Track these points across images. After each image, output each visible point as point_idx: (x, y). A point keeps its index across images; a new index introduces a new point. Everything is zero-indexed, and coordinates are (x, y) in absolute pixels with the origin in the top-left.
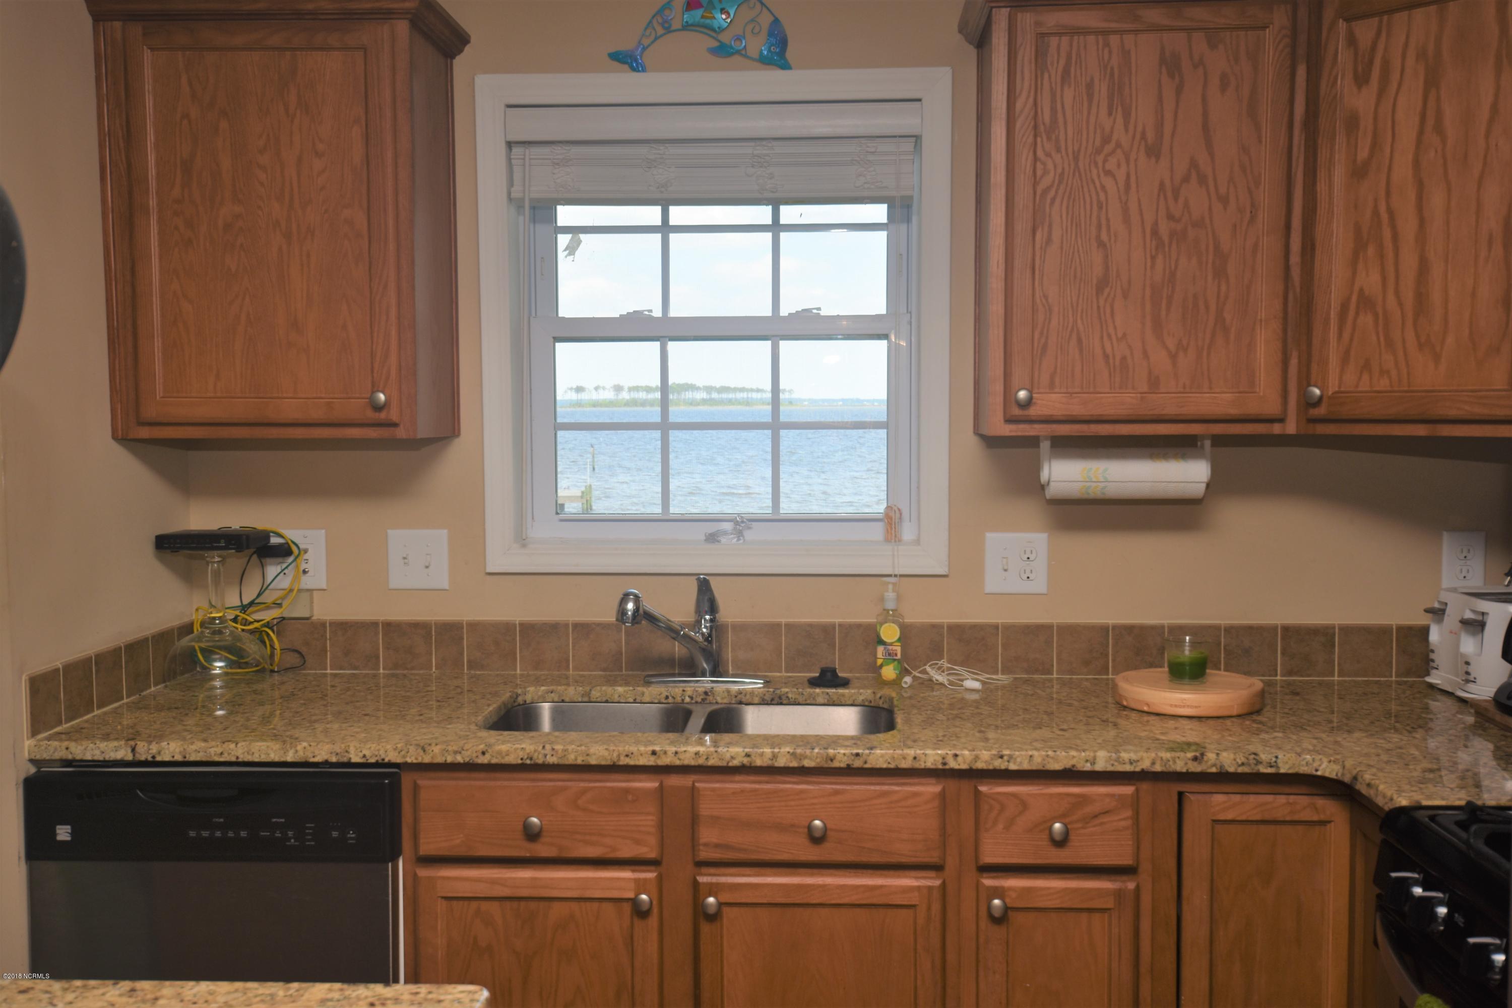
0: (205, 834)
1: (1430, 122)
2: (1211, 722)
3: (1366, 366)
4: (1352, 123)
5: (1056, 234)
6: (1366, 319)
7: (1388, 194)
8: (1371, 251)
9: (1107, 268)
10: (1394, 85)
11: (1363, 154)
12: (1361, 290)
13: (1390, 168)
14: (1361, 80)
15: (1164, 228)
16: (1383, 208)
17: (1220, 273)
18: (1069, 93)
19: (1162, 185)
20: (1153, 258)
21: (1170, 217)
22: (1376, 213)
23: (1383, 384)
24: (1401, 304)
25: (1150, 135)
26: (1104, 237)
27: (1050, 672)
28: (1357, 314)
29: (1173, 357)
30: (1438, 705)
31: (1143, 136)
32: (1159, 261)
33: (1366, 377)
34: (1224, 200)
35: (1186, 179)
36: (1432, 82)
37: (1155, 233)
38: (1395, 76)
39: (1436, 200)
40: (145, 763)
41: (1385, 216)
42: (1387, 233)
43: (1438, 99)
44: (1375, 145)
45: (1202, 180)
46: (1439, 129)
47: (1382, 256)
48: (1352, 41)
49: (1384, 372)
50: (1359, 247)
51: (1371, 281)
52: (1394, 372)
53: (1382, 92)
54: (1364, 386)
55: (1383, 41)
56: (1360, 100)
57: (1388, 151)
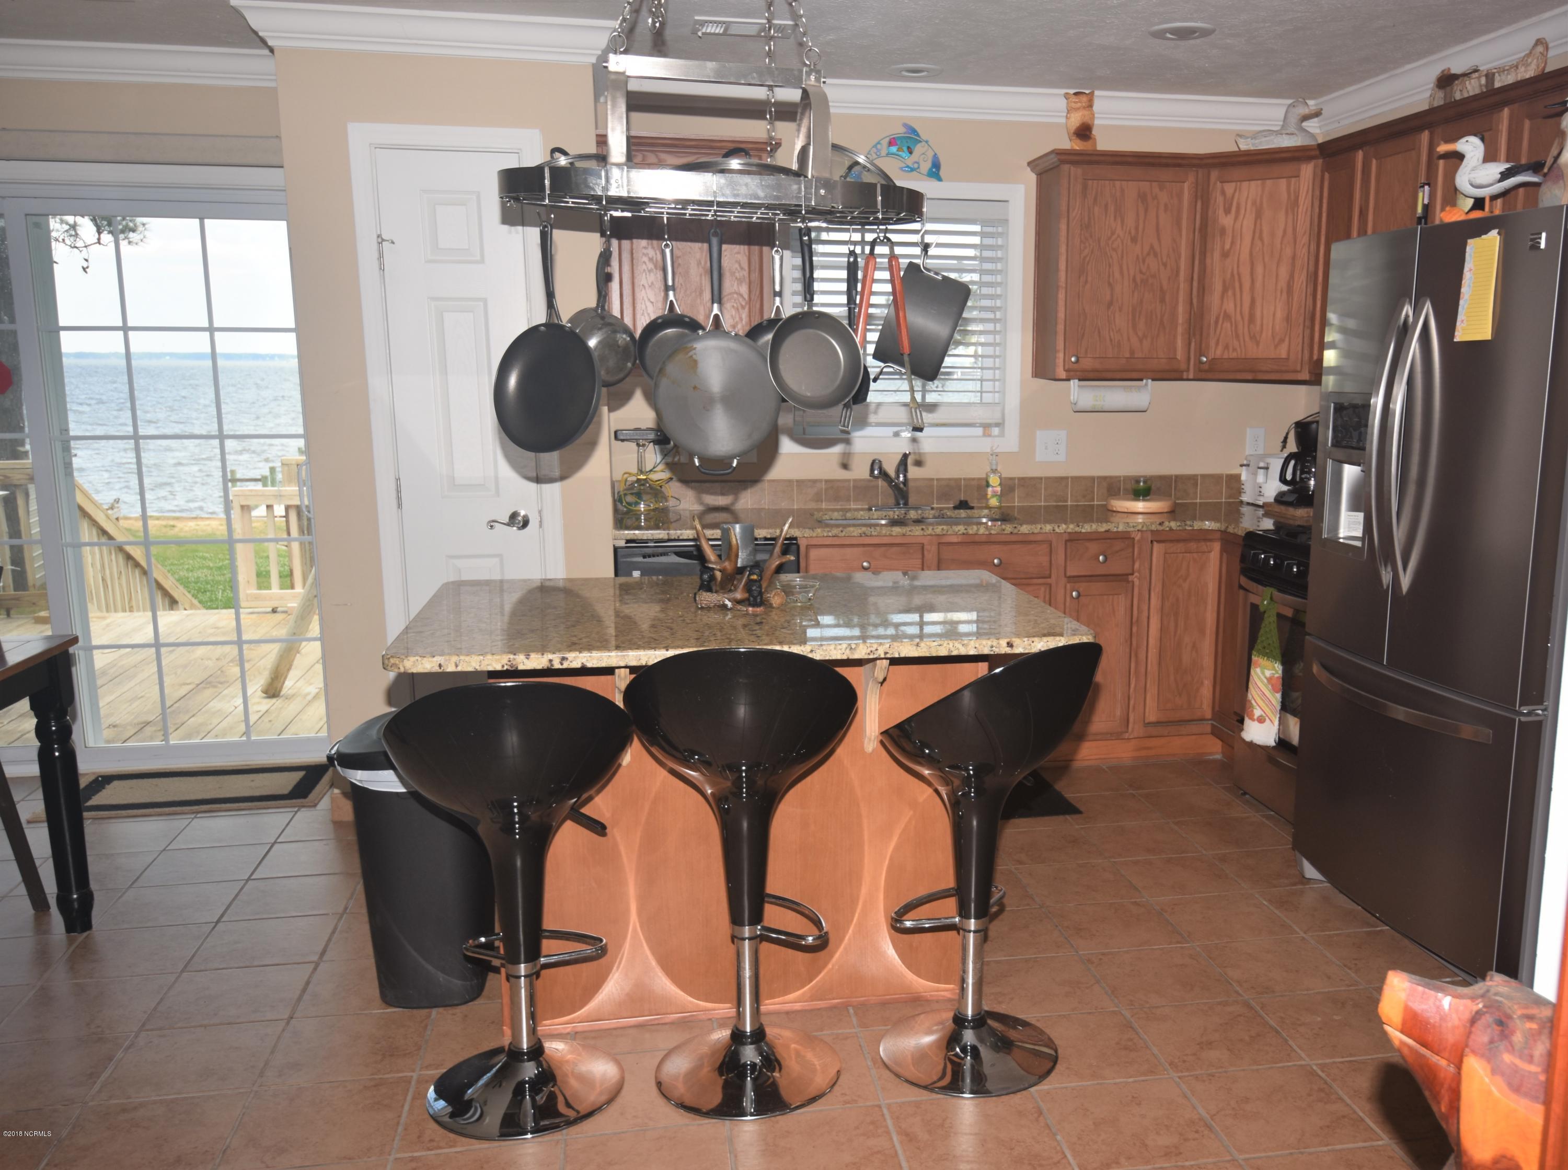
1: (1257, 235)
2: (1157, 515)
3: (1226, 347)
4: (1223, 231)
5: (1090, 279)
6: (1227, 325)
7: (1238, 267)
8: (1230, 293)
9: (1112, 295)
10: (1241, 216)
11: (1227, 246)
12: (1225, 311)
13: (1239, 255)
14: (1227, 211)
15: (1138, 278)
16: (1235, 272)
17: (1163, 300)
18: (1096, 209)
19: (1138, 257)
20: (1133, 292)
21: (1141, 272)
22: (1232, 275)
23: (1234, 355)
24: (1242, 318)
25: (1133, 232)
26: (1111, 280)
27: (1066, 501)
28: (1223, 323)
29: (1141, 341)
30: (1245, 509)
31: (1130, 233)
32: (1136, 294)
33: (1226, 352)
34: (1165, 265)
35: (1148, 254)
36: (1259, 216)
37: (1134, 280)
38: (1242, 211)
39: (1259, 270)
40: (675, 540)
41: (1236, 277)
42: (1237, 285)
43: (1261, 225)
44: (1233, 243)
45: (1156, 255)
46: (1261, 239)
47: (1234, 295)
48: (1223, 193)
49: (1234, 350)
50: (1225, 290)
51: (1229, 306)
52: (1239, 350)
53: (1236, 218)
54: (1226, 356)
55: (1237, 194)
56: (1227, 221)
57: (1238, 246)
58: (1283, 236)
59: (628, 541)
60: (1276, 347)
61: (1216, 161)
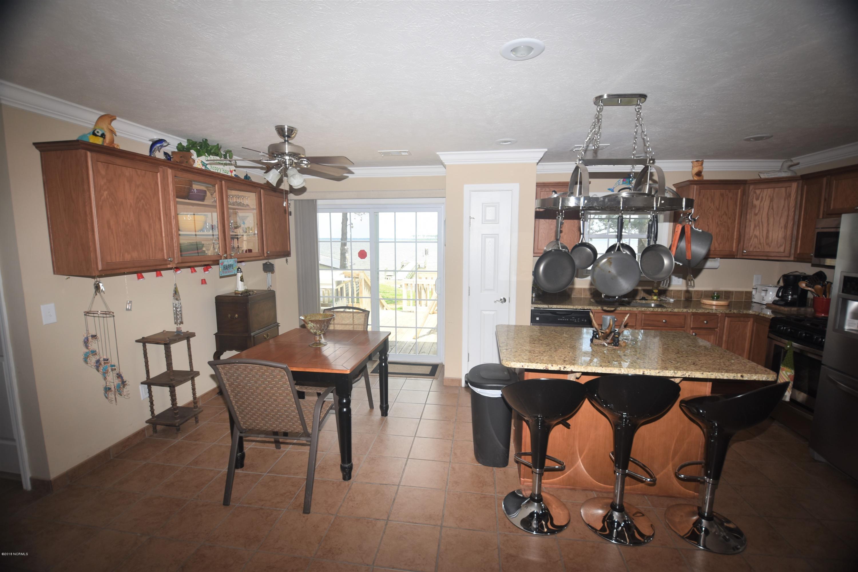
0: (561, 319)
1: (771, 207)
3: (755, 247)
4: (755, 206)
5: (700, 223)
6: (756, 240)
7: (761, 219)
8: (757, 228)
9: (708, 229)
11: (757, 212)
12: (755, 235)
13: (762, 215)
14: (757, 199)
15: (719, 223)
17: (728, 230)
18: (704, 200)
19: (719, 216)
20: (717, 228)
21: (720, 221)
22: (759, 222)
23: (759, 250)
24: (763, 237)
25: (718, 207)
26: (708, 224)
27: (681, 298)
28: (754, 239)
29: (719, 245)
30: (753, 304)
31: (716, 207)
32: (718, 228)
34: (730, 218)
35: (723, 214)
36: (772, 200)
37: (717, 223)
38: (764, 200)
39: (771, 220)
40: (550, 308)
41: (761, 223)
42: (761, 225)
43: (773, 204)
44: (759, 210)
45: (726, 215)
46: (772, 209)
47: (760, 229)
48: (755, 193)
49: (758, 248)
50: (755, 227)
51: (757, 233)
52: (761, 248)
53: (761, 202)
54: (755, 250)
55: (761, 194)
56: (757, 203)
57: (762, 212)
58: (783, 209)
59: (535, 308)
60: (778, 248)
61: (752, 182)
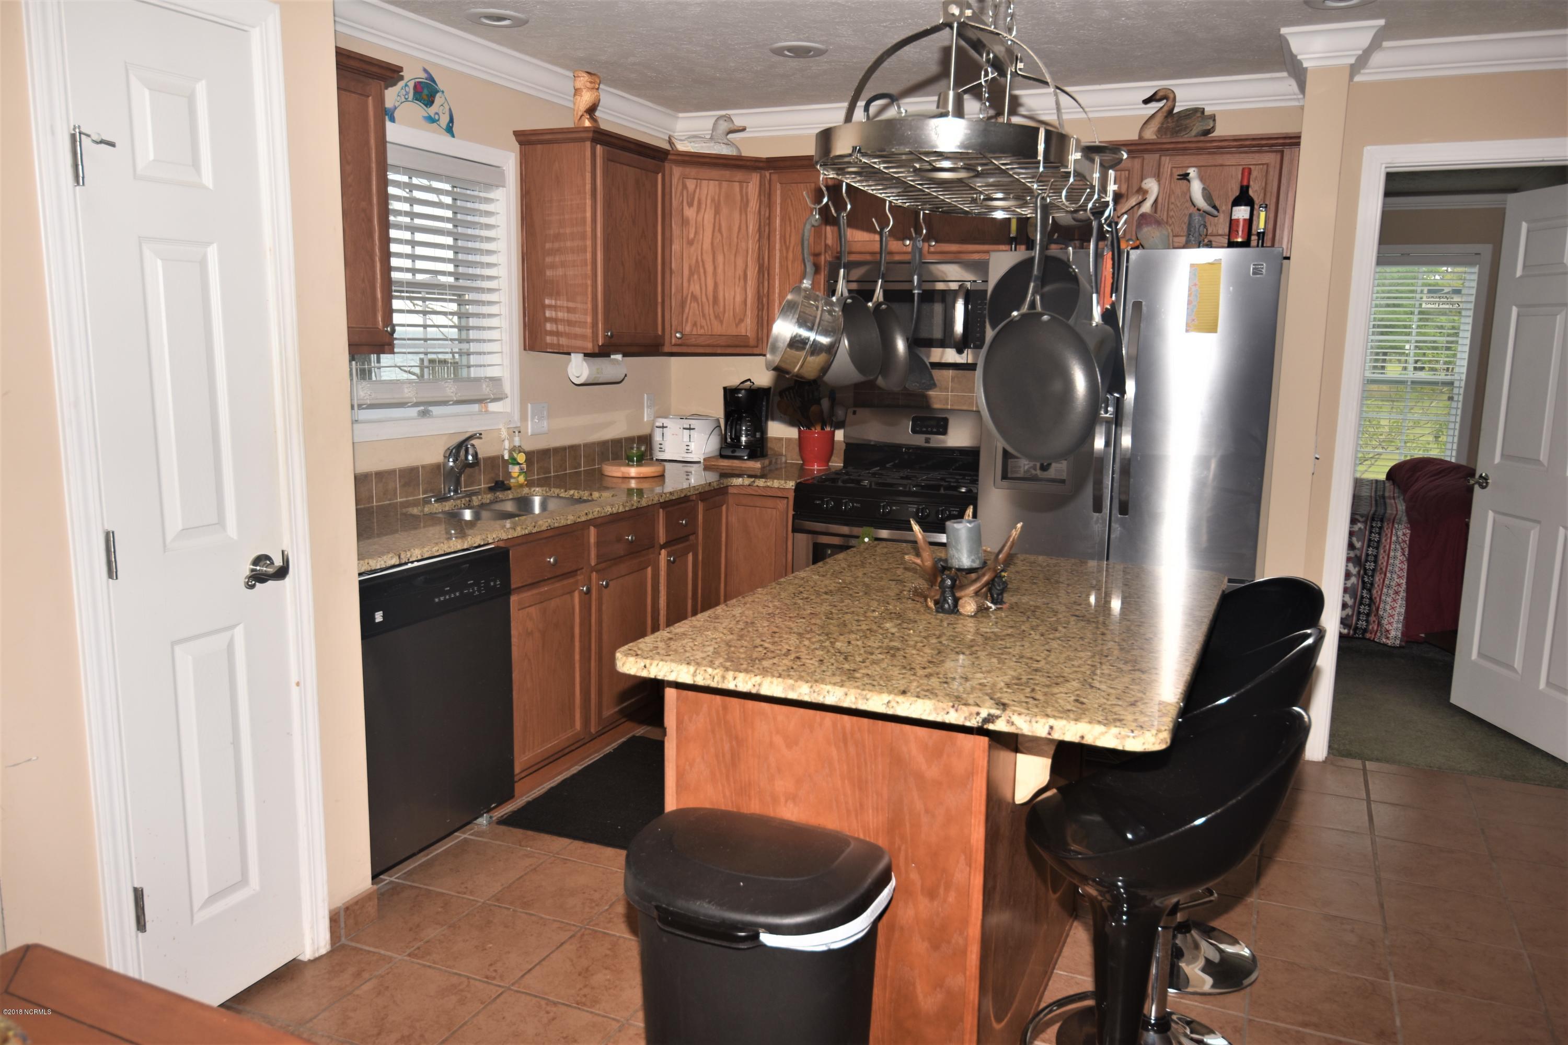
1: (717, 228)
3: (695, 324)
4: (687, 223)
6: (695, 305)
7: (702, 255)
8: (696, 277)
10: (703, 210)
11: (692, 236)
12: (692, 293)
13: (702, 244)
14: (690, 205)
16: (700, 259)
22: (697, 261)
23: (702, 332)
24: (708, 300)
28: (691, 302)
33: (695, 329)
36: (717, 212)
38: (703, 206)
39: (720, 259)
41: (701, 264)
42: (702, 270)
43: (720, 221)
44: (696, 233)
46: (720, 231)
47: (700, 279)
48: (685, 187)
49: (702, 327)
50: (692, 275)
51: (696, 288)
52: (706, 328)
53: (698, 211)
54: (694, 332)
55: (698, 190)
56: (690, 213)
57: (701, 236)
58: (738, 233)
60: (737, 326)
61: (679, 158)
